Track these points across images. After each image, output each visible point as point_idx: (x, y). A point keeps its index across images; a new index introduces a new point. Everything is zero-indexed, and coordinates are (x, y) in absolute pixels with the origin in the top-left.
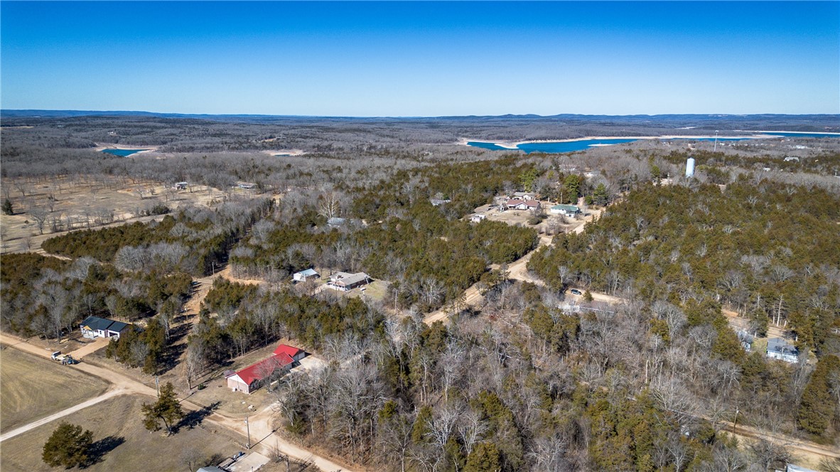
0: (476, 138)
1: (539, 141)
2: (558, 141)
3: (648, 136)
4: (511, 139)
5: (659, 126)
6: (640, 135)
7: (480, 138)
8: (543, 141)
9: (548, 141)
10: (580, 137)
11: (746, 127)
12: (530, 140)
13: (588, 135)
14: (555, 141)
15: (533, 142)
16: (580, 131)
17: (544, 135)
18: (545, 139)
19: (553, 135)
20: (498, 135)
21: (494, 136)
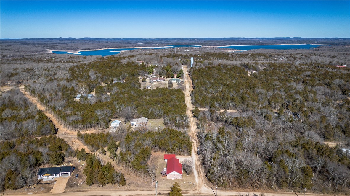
0: (55, 49)
1: (87, 50)
2: (95, 50)
3: (129, 47)
4: (75, 49)
5: (129, 43)
6: (126, 47)
7: (57, 49)
8: (89, 50)
9: (91, 50)
10: (103, 48)
11: (159, 43)
12: (83, 50)
13: (106, 47)
14: (93, 50)
15: (84, 50)
16: (102, 45)
17: (89, 48)
18: (89, 49)
19: (92, 47)
20: (66, 48)
21: (65, 48)
